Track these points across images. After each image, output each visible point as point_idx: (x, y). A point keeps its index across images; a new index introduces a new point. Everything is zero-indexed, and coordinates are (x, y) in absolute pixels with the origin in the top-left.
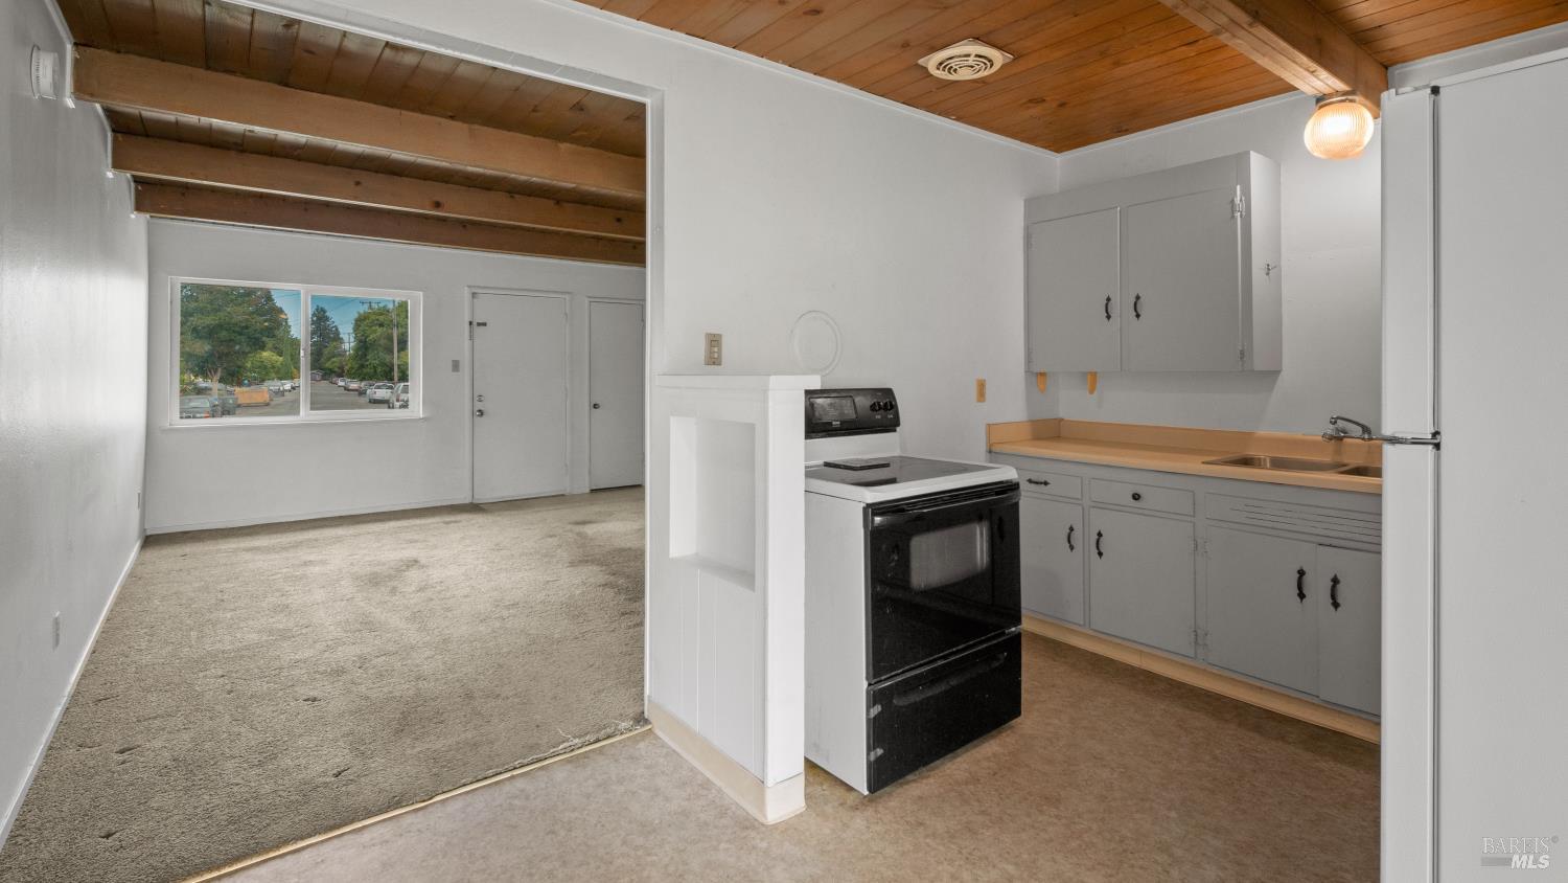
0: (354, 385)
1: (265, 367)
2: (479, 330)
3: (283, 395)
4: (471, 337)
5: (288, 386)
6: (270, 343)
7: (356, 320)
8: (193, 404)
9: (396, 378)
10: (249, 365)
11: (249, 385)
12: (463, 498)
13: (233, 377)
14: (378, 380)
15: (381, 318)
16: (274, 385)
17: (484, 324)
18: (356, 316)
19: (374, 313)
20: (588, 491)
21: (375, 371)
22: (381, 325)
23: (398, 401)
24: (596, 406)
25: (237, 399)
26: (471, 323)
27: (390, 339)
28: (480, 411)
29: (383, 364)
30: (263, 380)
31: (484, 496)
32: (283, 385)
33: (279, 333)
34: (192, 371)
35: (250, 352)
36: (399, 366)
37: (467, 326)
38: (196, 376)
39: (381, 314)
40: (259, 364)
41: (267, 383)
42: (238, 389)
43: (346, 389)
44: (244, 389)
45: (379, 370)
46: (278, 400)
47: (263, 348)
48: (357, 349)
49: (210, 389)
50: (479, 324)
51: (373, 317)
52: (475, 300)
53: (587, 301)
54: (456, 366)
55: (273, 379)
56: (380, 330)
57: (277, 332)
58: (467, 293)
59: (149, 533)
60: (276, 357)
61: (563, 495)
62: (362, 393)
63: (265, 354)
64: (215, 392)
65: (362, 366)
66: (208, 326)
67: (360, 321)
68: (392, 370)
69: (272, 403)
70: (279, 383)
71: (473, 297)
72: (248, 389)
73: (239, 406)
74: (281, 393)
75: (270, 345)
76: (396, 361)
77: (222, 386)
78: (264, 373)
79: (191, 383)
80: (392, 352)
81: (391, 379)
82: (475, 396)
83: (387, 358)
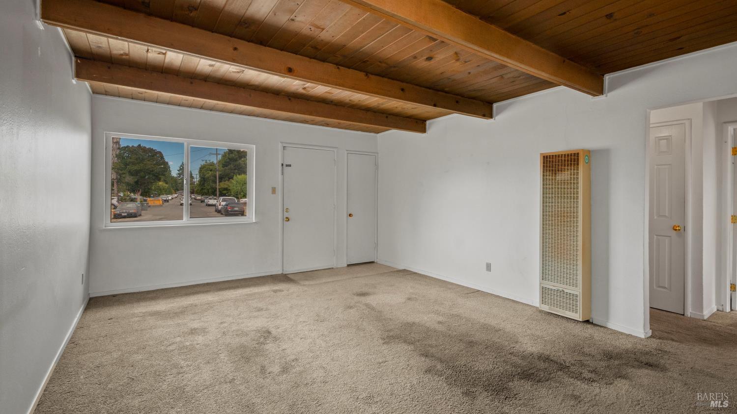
0: (199, 197)
1: (161, 189)
2: (285, 168)
3: (168, 202)
4: (283, 174)
5: (170, 198)
6: (163, 178)
7: (200, 168)
8: (128, 206)
9: (218, 195)
10: (153, 188)
11: (153, 197)
12: (277, 271)
13: (146, 193)
14: (210, 195)
15: (211, 167)
16: (164, 197)
17: (290, 166)
18: (200, 166)
19: (208, 165)
20: (346, 265)
21: (208, 191)
22: (211, 171)
23: (220, 205)
24: (350, 215)
25: (148, 203)
26: (282, 165)
27: (215, 177)
28: (287, 218)
29: (212, 188)
30: (159, 195)
31: (290, 269)
32: (168, 197)
33: (166, 173)
34: (129, 190)
35: (153, 182)
36: (219, 189)
37: (280, 165)
38: (130, 193)
39: (211, 165)
40: (158, 188)
41: (161, 196)
42: (148, 199)
43: (195, 199)
44: (152, 199)
45: (210, 191)
46: (166, 204)
47: (159, 180)
48: (200, 181)
49: (137, 199)
50: (287, 166)
51: (208, 167)
52: (285, 151)
53: (346, 152)
54: (274, 191)
55: (164, 194)
56: (210, 173)
57: (165, 173)
58: (280, 146)
59: (91, 296)
60: (165, 185)
61: (333, 268)
62: (202, 201)
63: (160, 183)
64: (139, 200)
65: (202, 189)
66: (135, 170)
67: (202, 169)
68: (216, 191)
69: (164, 205)
70: (166, 196)
71: (284, 149)
72: (153, 199)
73: (150, 206)
74: (167, 201)
75: (162, 179)
76: (218, 187)
77: (141, 197)
78: (160, 192)
79: (128, 196)
80: (216, 183)
81: (216, 195)
82: (285, 209)
83: (214, 185)
